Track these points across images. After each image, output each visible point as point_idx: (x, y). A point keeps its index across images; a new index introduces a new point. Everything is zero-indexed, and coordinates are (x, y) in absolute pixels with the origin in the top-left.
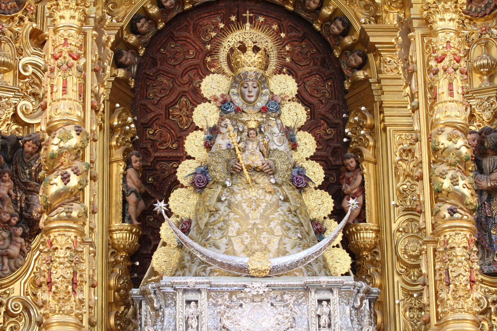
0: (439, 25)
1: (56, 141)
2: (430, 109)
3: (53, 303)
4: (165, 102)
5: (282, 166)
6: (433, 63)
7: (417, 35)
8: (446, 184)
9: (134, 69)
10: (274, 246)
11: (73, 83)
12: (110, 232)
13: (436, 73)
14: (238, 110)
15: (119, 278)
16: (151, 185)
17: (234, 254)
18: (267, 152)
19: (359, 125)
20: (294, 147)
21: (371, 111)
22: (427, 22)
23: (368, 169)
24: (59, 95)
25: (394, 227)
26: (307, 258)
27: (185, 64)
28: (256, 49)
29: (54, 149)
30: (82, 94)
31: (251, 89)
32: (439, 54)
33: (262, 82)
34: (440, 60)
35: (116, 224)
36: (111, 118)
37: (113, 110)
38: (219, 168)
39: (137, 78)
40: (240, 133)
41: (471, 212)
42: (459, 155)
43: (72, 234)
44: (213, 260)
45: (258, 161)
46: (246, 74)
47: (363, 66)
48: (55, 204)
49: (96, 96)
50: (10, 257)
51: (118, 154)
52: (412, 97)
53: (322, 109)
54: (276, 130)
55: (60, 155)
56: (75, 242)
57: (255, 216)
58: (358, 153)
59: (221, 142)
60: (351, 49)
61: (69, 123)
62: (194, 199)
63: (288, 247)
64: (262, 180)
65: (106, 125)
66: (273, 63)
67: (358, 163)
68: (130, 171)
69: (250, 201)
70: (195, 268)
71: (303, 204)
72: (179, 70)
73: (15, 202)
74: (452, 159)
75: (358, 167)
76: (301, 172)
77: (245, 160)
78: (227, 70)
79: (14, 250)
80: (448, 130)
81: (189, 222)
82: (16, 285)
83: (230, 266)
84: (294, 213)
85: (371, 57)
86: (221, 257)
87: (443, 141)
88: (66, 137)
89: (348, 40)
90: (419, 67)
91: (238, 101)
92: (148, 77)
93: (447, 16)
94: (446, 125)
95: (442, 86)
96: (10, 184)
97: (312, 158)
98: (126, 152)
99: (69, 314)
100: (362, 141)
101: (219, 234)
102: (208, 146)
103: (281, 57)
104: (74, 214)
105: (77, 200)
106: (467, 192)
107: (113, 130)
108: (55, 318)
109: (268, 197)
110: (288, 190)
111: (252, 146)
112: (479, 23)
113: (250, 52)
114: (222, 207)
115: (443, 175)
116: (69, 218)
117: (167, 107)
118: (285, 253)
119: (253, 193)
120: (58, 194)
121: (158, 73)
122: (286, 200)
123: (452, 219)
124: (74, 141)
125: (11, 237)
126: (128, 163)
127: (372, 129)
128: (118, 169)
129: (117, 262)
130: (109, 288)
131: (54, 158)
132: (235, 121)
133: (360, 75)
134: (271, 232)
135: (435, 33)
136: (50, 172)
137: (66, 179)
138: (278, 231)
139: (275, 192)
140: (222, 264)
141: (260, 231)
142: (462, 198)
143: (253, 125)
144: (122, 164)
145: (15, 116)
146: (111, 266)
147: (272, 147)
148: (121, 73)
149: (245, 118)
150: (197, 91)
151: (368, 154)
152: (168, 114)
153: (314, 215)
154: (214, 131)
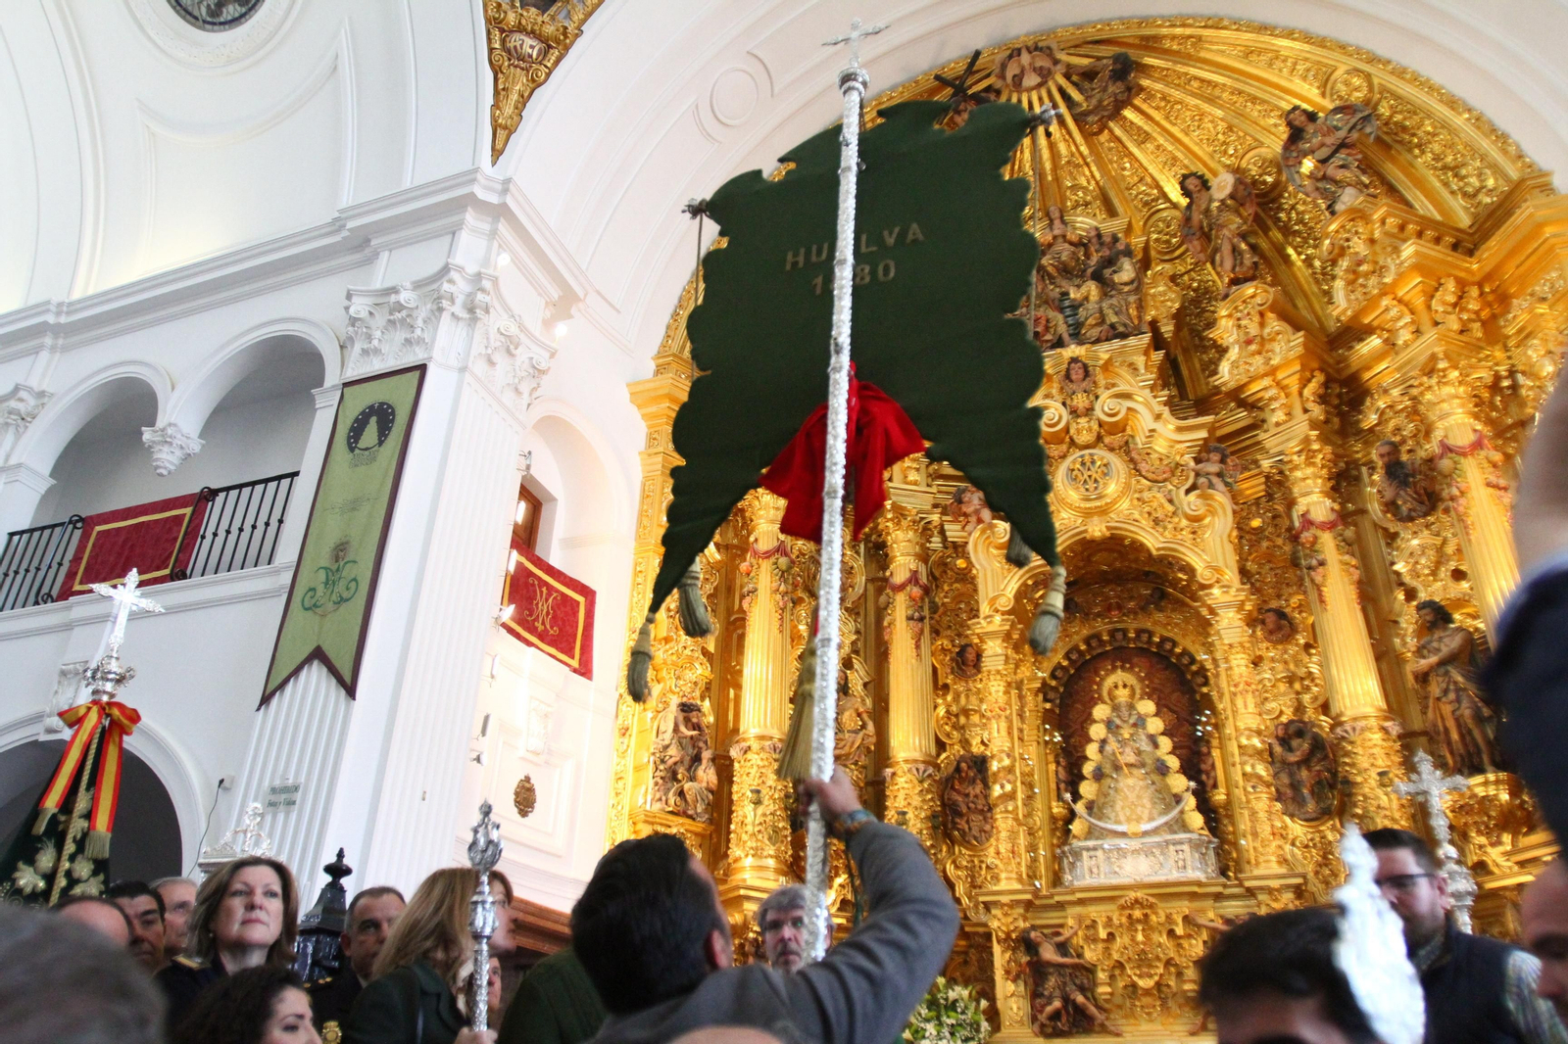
0: (1234, 663)
1: (997, 761)
2: (1235, 718)
3: (1001, 866)
4: (1080, 720)
5: (1149, 761)
6: (1233, 689)
7: (1222, 668)
8: (1248, 769)
9: (1058, 701)
10: (1145, 816)
11: (1003, 725)
12: (1050, 808)
13: (1236, 694)
14: (1118, 727)
15: (1059, 838)
16: (1074, 777)
17: (1119, 823)
18: (1139, 753)
19: (1207, 723)
20: (1156, 746)
21: (1213, 714)
22: (1227, 660)
23: (1216, 753)
24: (996, 735)
26: (1166, 823)
28: (1125, 686)
29: (996, 767)
30: (1010, 733)
31: (1125, 713)
32: (1236, 682)
33: (1131, 707)
34: (1236, 686)
35: (1054, 804)
36: (1044, 736)
37: (1044, 730)
39: (1060, 706)
40: (1119, 742)
41: (1268, 786)
42: (1256, 749)
43: (1010, 821)
44: (1105, 829)
46: (1120, 703)
48: (1000, 801)
49: (1021, 730)
50: (985, 832)
51: (1051, 758)
52: (1226, 709)
53: (1183, 715)
54: (1144, 737)
55: (999, 771)
56: (1012, 826)
57: (1132, 797)
59: (1108, 748)
60: (1197, 672)
61: (1003, 751)
63: (1155, 816)
64: (1135, 771)
65: (1040, 741)
66: (1138, 691)
68: (1060, 769)
69: (1129, 786)
70: (1096, 834)
71: (1166, 785)
72: (1087, 699)
73: (984, 798)
74: (1251, 752)
75: (1209, 753)
76: (1164, 763)
77: (1122, 760)
78: (1109, 701)
79: (987, 827)
80: (1247, 732)
81: (1092, 802)
83: (1116, 832)
84: (1159, 791)
85: (1208, 678)
86: (1109, 826)
87: (1244, 741)
88: (1000, 760)
89: (1194, 668)
90: (1226, 691)
91: (1118, 721)
92: (1067, 706)
93: (1239, 656)
94: (1246, 729)
95: (1239, 702)
96: (980, 786)
98: (1057, 756)
99: (1011, 872)
101: (1110, 809)
102: (1101, 750)
104: (1010, 808)
105: (1012, 799)
106: (1263, 773)
107: (1046, 743)
108: (1003, 876)
109: (1141, 783)
111: (1128, 750)
113: (1121, 688)
114: (1111, 792)
116: (1007, 811)
117: (1082, 724)
118: (1153, 820)
119: (1130, 781)
120: (1000, 797)
121: (1073, 703)
122: (1153, 783)
124: (1007, 762)
125: (984, 819)
126: (1058, 763)
127: (1215, 727)
129: (1056, 829)
130: (1053, 845)
131: (996, 773)
132: (1116, 734)
133: (1205, 690)
134: (1143, 806)
135: (1232, 668)
136: (994, 783)
137: (1002, 787)
138: (1148, 805)
139: (1146, 779)
140: (1110, 831)
142: (1260, 777)
143: (1127, 736)
144: (1055, 765)
146: (1053, 831)
147: (1142, 749)
148: (1048, 706)
149: (1122, 731)
151: (1215, 742)
153: (1174, 791)
154: (1104, 742)
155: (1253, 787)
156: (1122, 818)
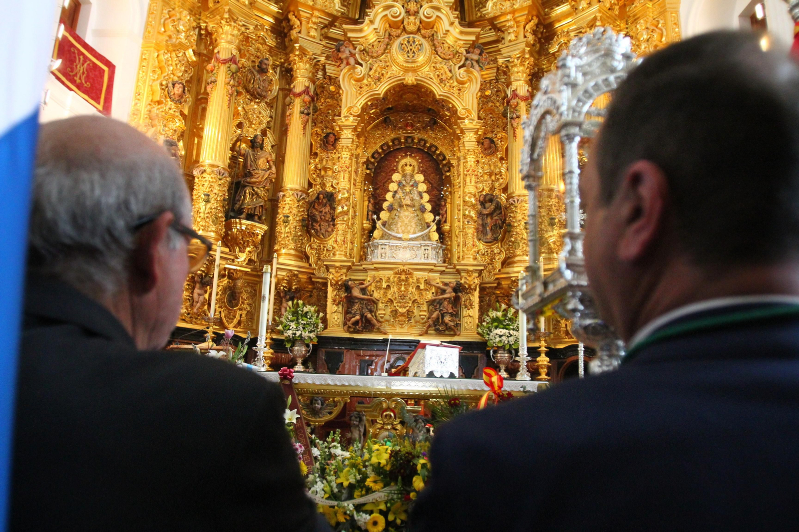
0: (469, 159)
1: (340, 195)
2: (464, 187)
3: (337, 248)
4: (383, 181)
5: (417, 205)
6: (466, 172)
7: (462, 162)
8: (467, 213)
9: (373, 170)
10: (412, 231)
11: (347, 176)
12: (363, 224)
13: (466, 175)
14: (404, 186)
15: (365, 239)
16: (377, 209)
17: (399, 233)
18: (412, 200)
19: (446, 191)
20: (422, 198)
21: (451, 186)
22: (465, 158)
23: (448, 206)
24: (342, 180)
25: (456, 225)
26: (422, 235)
27: (391, 169)
28: (410, 165)
29: (340, 198)
30: (350, 180)
31: (408, 179)
32: (468, 169)
33: (412, 176)
34: (468, 171)
35: (365, 222)
36: (364, 186)
37: (365, 184)
38: (396, 204)
39: (374, 173)
40: (404, 193)
41: (475, 222)
42: (472, 203)
43: (344, 226)
44: (391, 235)
45: (409, 202)
46: (406, 174)
47: (449, 171)
48: (340, 215)
49: (355, 180)
50: (328, 232)
51: (366, 198)
52: (459, 183)
53: (435, 185)
54: (416, 192)
55: (341, 200)
56: (345, 228)
57: (406, 221)
58: (445, 200)
59: (397, 196)
60: (445, 165)
61: (345, 189)
62: (388, 214)
63: (417, 231)
64: (410, 209)
65: (362, 189)
66: (416, 169)
67: (445, 203)
68: (370, 204)
69: (405, 216)
70: (386, 237)
71: (424, 218)
72: (388, 171)
73: (330, 214)
74: (469, 204)
75: (445, 205)
76: (424, 206)
77: (404, 202)
78: (401, 172)
79: (330, 230)
80: (469, 195)
81: (386, 222)
82: (331, 241)
83: (396, 237)
84: (420, 220)
85: (451, 168)
86: (393, 234)
87: (467, 199)
88: (344, 194)
89: (444, 162)
90: (462, 173)
91: (404, 182)
92: (378, 173)
93: (471, 156)
94: (468, 193)
95: (468, 180)
96: (329, 208)
97: (428, 202)
98: (369, 198)
99: (342, 251)
100: (447, 196)
101: (394, 226)
102: (393, 197)
103: (419, 168)
104: (345, 219)
105: (346, 214)
106: (474, 216)
107: (365, 190)
108: (338, 253)
109: (412, 215)
110: (419, 213)
111: (407, 198)
112: (488, 157)
113: (408, 166)
114: (396, 217)
115: (466, 210)
116: (343, 220)
117: (384, 183)
118: (415, 233)
119: (407, 213)
120: (340, 213)
121: (381, 172)
122: (417, 216)
123: (468, 224)
124: (346, 195)
125: (329, 225)
126: (369, 201)
127: (450, 192)
128: (366, 203)
129: (364, 234)
130: (361, 242)
131: (339, 201)
132: (402, 189)
133: (448, 174)
134: (411, 226)
135: (467, 162)
137: (343, 207)
138: (414, 226)
139: (414, 213)
140: (394, 236)
141: (408, 226)
142: (472, 217)
143: (408, 190)
144: (367, 202)
145: (332, 186)
146: (362, 235)
147: (414, 198)
148: (368, 171)
149: (406, 188)
150: (390, 179)
151: (449, 200)
152: (384, 186)
153: (427, 221)
154: (396, 192)
155: (468, 222)
156: (400, 231)
